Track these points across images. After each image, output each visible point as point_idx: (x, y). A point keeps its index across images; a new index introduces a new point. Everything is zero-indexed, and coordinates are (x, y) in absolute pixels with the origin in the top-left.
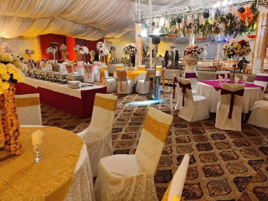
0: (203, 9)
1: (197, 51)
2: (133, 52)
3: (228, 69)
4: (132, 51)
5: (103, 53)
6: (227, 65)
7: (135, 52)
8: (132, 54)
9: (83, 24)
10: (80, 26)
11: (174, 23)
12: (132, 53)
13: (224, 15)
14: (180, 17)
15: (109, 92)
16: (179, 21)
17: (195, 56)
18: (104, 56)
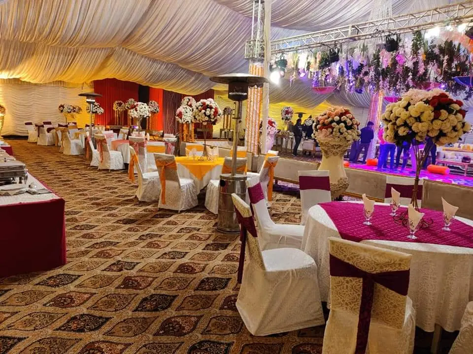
0: (383, 32)
1: (345, 122)
2: (209, 116)
3: (455, 166)
4: (206, 115)
5: (183, 117)
6: (450, 157)
7: (213, 117)
8: (206, 121)
9: (168, 64)
11: (326, 63)
12: (207, 118)
13: (434, 46)
14: (336, 51)
15: (146, 200)
16: (335, 58)
17: (339, 134)
18: (184, 123)
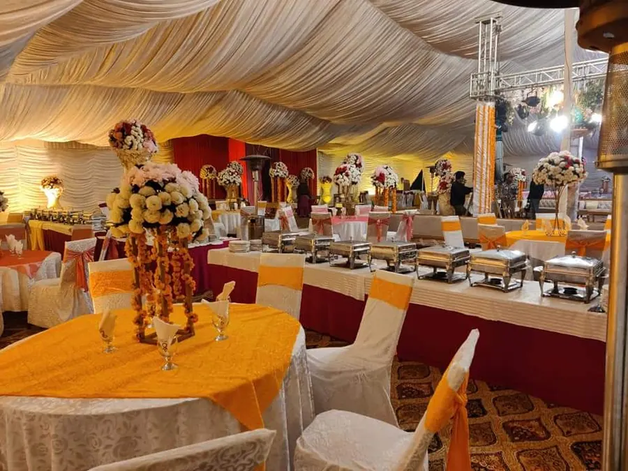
9: (290, 110)
10: (284, 115)
